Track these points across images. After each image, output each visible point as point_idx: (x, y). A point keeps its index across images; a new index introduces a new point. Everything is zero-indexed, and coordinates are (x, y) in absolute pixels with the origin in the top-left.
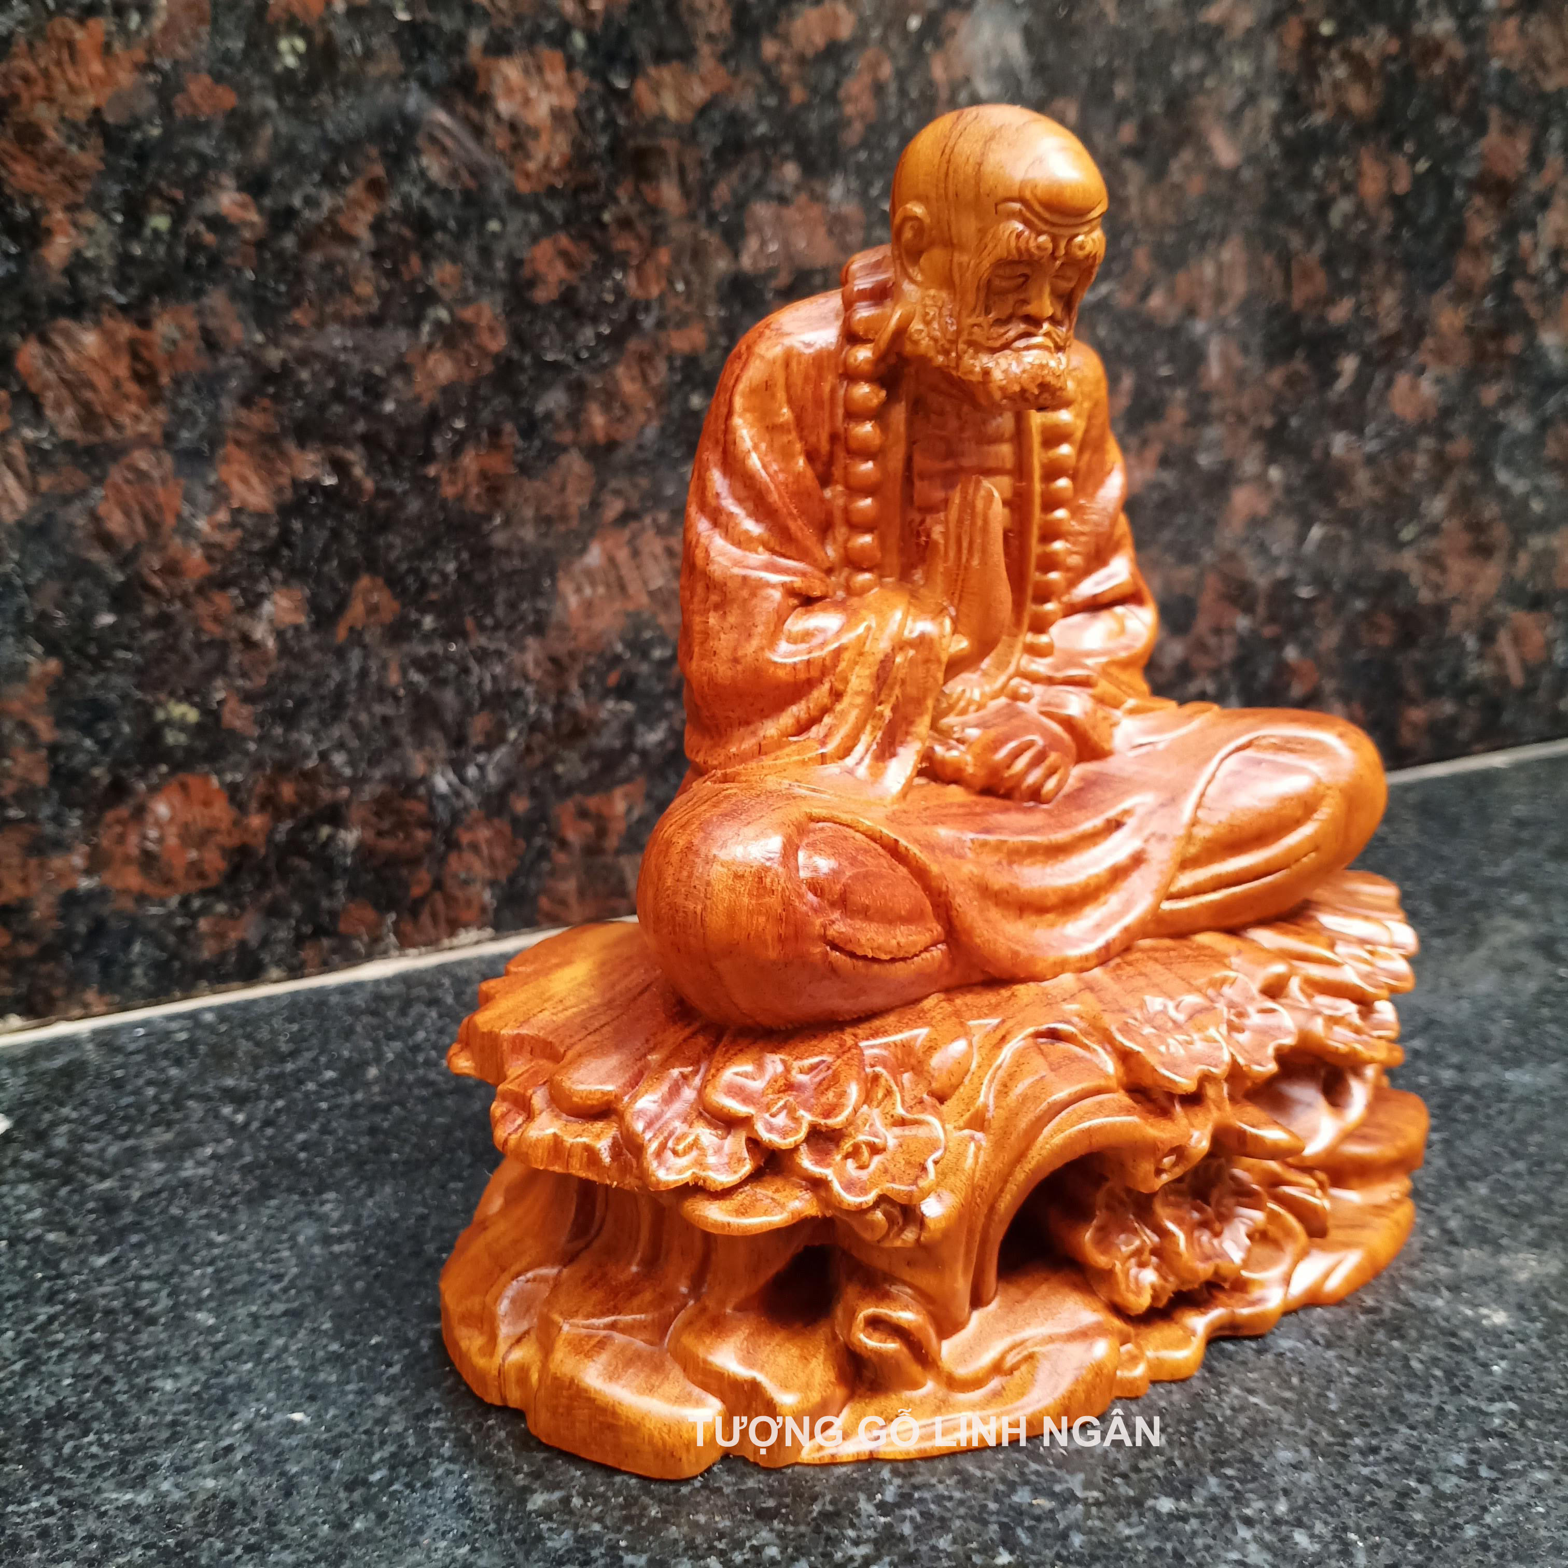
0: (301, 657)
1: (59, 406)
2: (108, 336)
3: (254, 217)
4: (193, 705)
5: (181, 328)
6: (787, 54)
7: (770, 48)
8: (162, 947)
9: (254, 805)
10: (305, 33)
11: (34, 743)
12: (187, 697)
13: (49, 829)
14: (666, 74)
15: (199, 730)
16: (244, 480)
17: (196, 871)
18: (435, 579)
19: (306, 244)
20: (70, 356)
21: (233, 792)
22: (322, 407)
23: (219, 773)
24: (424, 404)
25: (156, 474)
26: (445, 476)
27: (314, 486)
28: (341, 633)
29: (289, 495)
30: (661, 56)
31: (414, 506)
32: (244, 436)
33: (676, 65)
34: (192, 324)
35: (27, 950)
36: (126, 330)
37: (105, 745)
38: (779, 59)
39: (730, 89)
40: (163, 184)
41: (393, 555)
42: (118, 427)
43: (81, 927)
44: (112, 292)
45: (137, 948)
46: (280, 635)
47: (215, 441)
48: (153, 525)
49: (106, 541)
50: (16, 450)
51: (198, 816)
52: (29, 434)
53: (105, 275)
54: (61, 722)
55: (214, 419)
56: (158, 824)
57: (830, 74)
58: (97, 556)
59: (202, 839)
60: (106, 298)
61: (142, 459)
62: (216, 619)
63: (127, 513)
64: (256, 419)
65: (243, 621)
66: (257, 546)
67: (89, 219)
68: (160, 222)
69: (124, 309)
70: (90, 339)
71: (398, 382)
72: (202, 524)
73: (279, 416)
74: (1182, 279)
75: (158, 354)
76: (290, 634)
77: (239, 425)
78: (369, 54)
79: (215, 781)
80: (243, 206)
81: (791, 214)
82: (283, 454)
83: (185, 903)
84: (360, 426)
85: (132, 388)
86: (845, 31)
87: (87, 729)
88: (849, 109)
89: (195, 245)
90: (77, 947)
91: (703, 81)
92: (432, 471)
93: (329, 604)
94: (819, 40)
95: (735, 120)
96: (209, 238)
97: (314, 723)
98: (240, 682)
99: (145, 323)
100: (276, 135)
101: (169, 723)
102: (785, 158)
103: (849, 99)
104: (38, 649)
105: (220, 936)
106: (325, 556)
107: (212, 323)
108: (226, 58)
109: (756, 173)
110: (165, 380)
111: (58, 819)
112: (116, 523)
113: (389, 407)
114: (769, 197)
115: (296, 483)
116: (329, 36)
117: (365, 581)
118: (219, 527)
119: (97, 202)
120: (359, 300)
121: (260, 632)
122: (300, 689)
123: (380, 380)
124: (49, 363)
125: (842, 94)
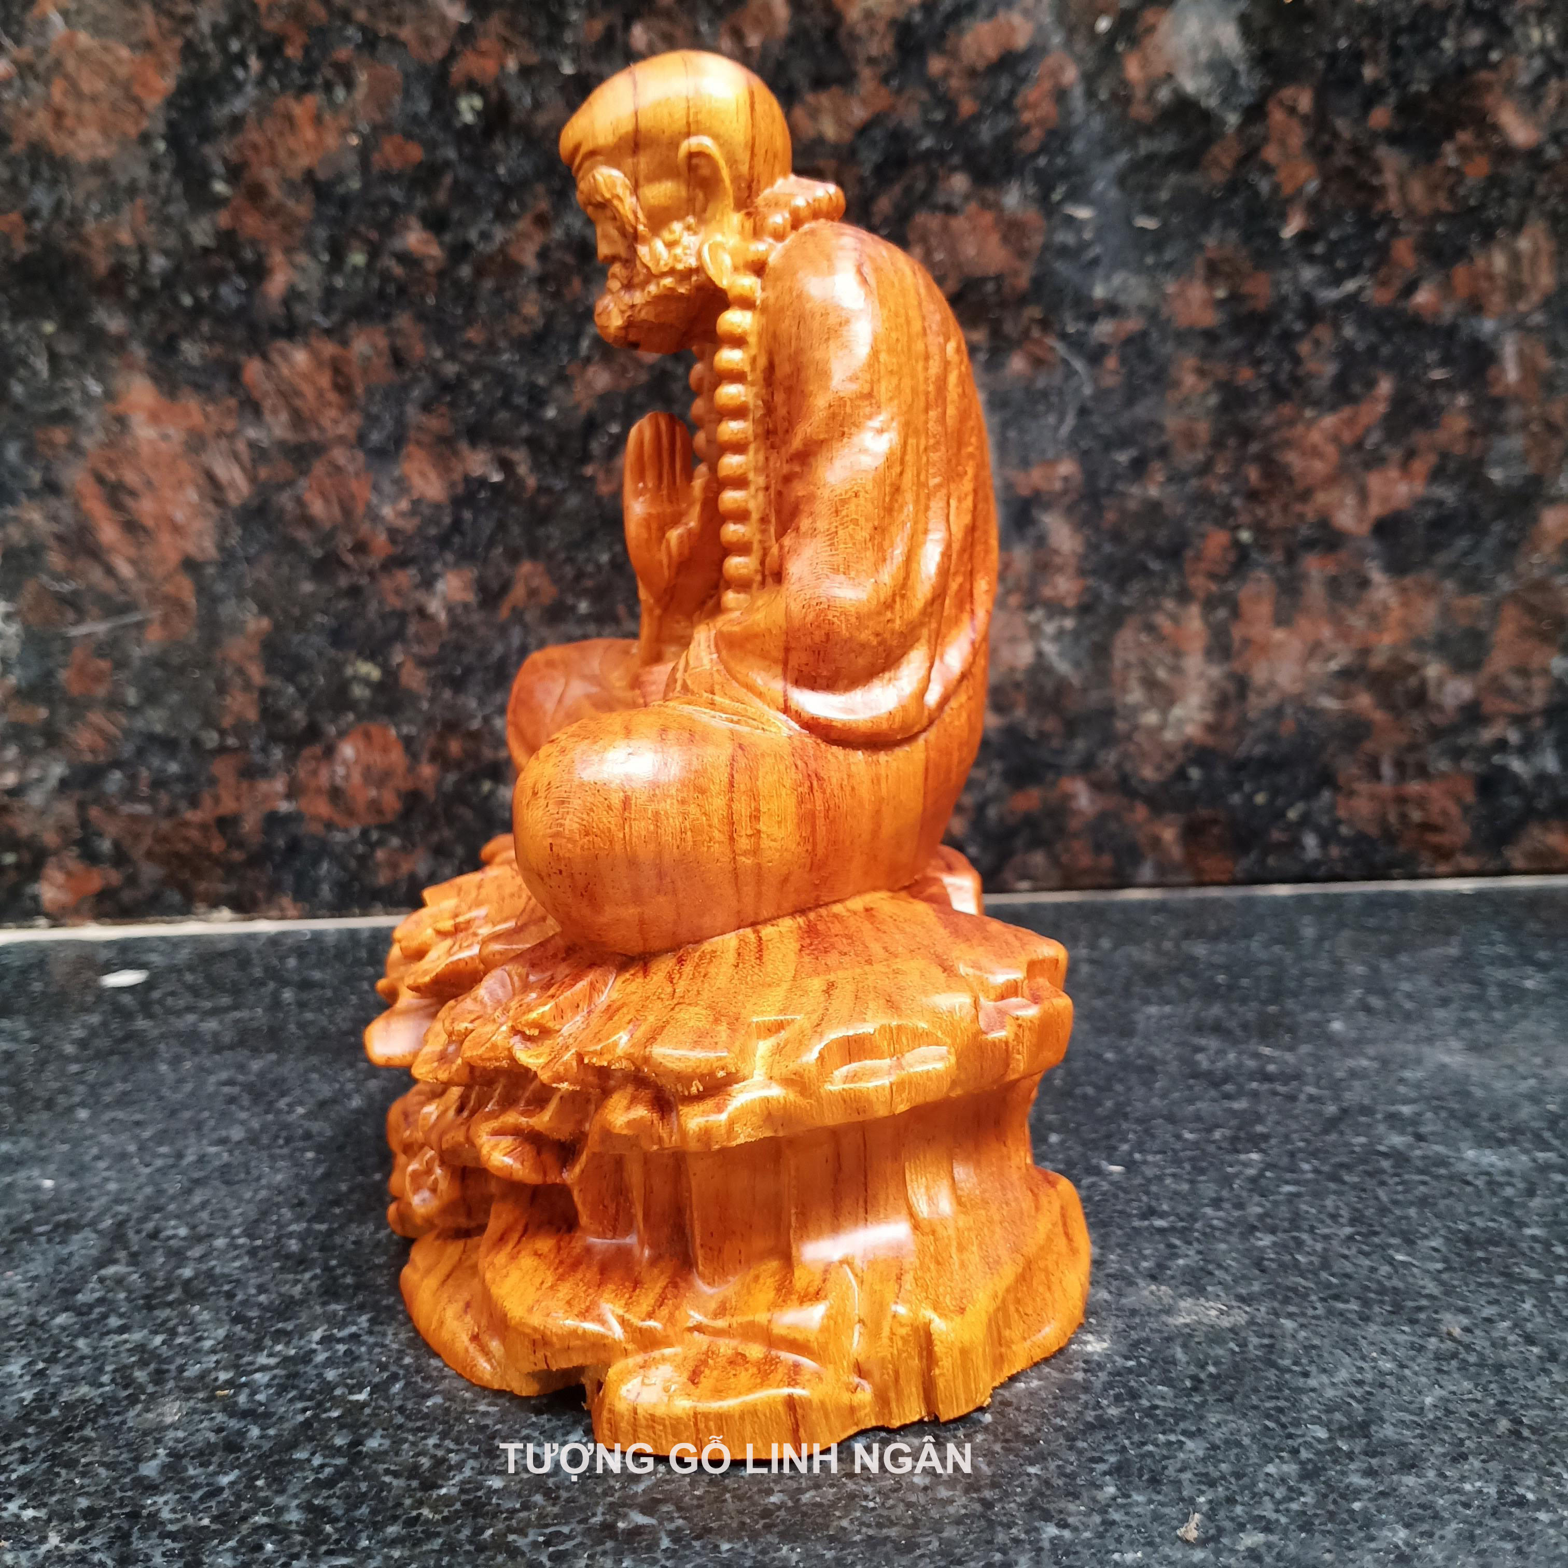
0: (469, 630)
1: (275, 412)
2: (315, 354)
3: (435, 251)
4: (377, 664)
5: (374, 347)
6: (955, 69)
7: (936, 65)
8: (345, 868)
9: (425, 756)
10: (482, 92)
11: (248, 686)
12: (371, 657)
13: (258, 758)
14: (824, 100)
15: (379, 688)
16: (423, 474)
17: (375, 806)
18: (590, 568)
19: (479, 273)
20: (285, 371)
21: (408, 742)
22: (492, 412)
23: (397, 726)
24: (582, 412)
25: (351, 468)
26: (601, 476)
27: (483, 482)
28: (504, 612)
29: (460, 489)
30: (820, 83)
31: (573, 501)
32: (426, 439)
33: (835, 90)
34: (383, 343)
35: (237, 856)
36: (329, 349)
37: (303, 692)
38: (947, 74)
39: (893, 108)
40: (362, 229)
41: (552, 545)
42: (321, 429)
43: (281, 843)
44: (319, 318)
45: (325, 866)
46: (450, 610)
47: (398, 440)
48: (347, 512)
49: (308, 521)
50: (241, 446)
51: (377, 759)
52: (252, 433)
53: (315, 304)
54: (270, 670)
55: (400, 422)
56: (345, 762)
57: (1005, 84)
58: (302, 534)
59: (381, 779)
60: (312, 323)
61: (339, 455)
62: (398, 592)
63: (326, 500)
64: (434, 423)
65: (420, 596)
66: (433, 531)
67: (302, 258)
68: (358, 258)
69: (328, 332)
70: (301, 357)
71: (559, 391)
72: (387, 511)
73: (453, 420)
74: (1460, 273)
75: (354, 371)
76: (459, 611)
77: (420, 428)
78: (537, 105)
79: (393, 732)
80: (426, 242)
81: (959, 223)
82: (456, 453)
83: (365, 833)
84: (525, 430)
85: (332, 396)
86: (1021, 41)
87: (290, 678)
88: (1027, 117)
89: (386, 277)
90: (277, 858)
91: (864, 102)
92: (589, 470)
93: (495, 585)
94: (992, 52)
95: (899, 137)
96: (398, 270)
97: (478, 689)
98: (416, 649)
99: (345, 343)
100: (456, 182)
101: (356, 678)
102: (953, 169)
103: (1027, 106)
104: (254, 608)
105: (394, 866)
106: (491, 543)
107: (400, 342)
108: (415, 118)
109: (920, 186)
110: (359, 390)
111: (264, 750)
112: (317, 508)
113: (551, 413)
114: (934, 208)
115: (467, 479)
116: (503, 94)
117: (526, 567)
118: (402, 515)
119: (308, 244)
120: (526, 320)
121: (435, 606)
122: (468, 658)
123: (544, 390)
124: (268, 376)
125: (1018, 102)
